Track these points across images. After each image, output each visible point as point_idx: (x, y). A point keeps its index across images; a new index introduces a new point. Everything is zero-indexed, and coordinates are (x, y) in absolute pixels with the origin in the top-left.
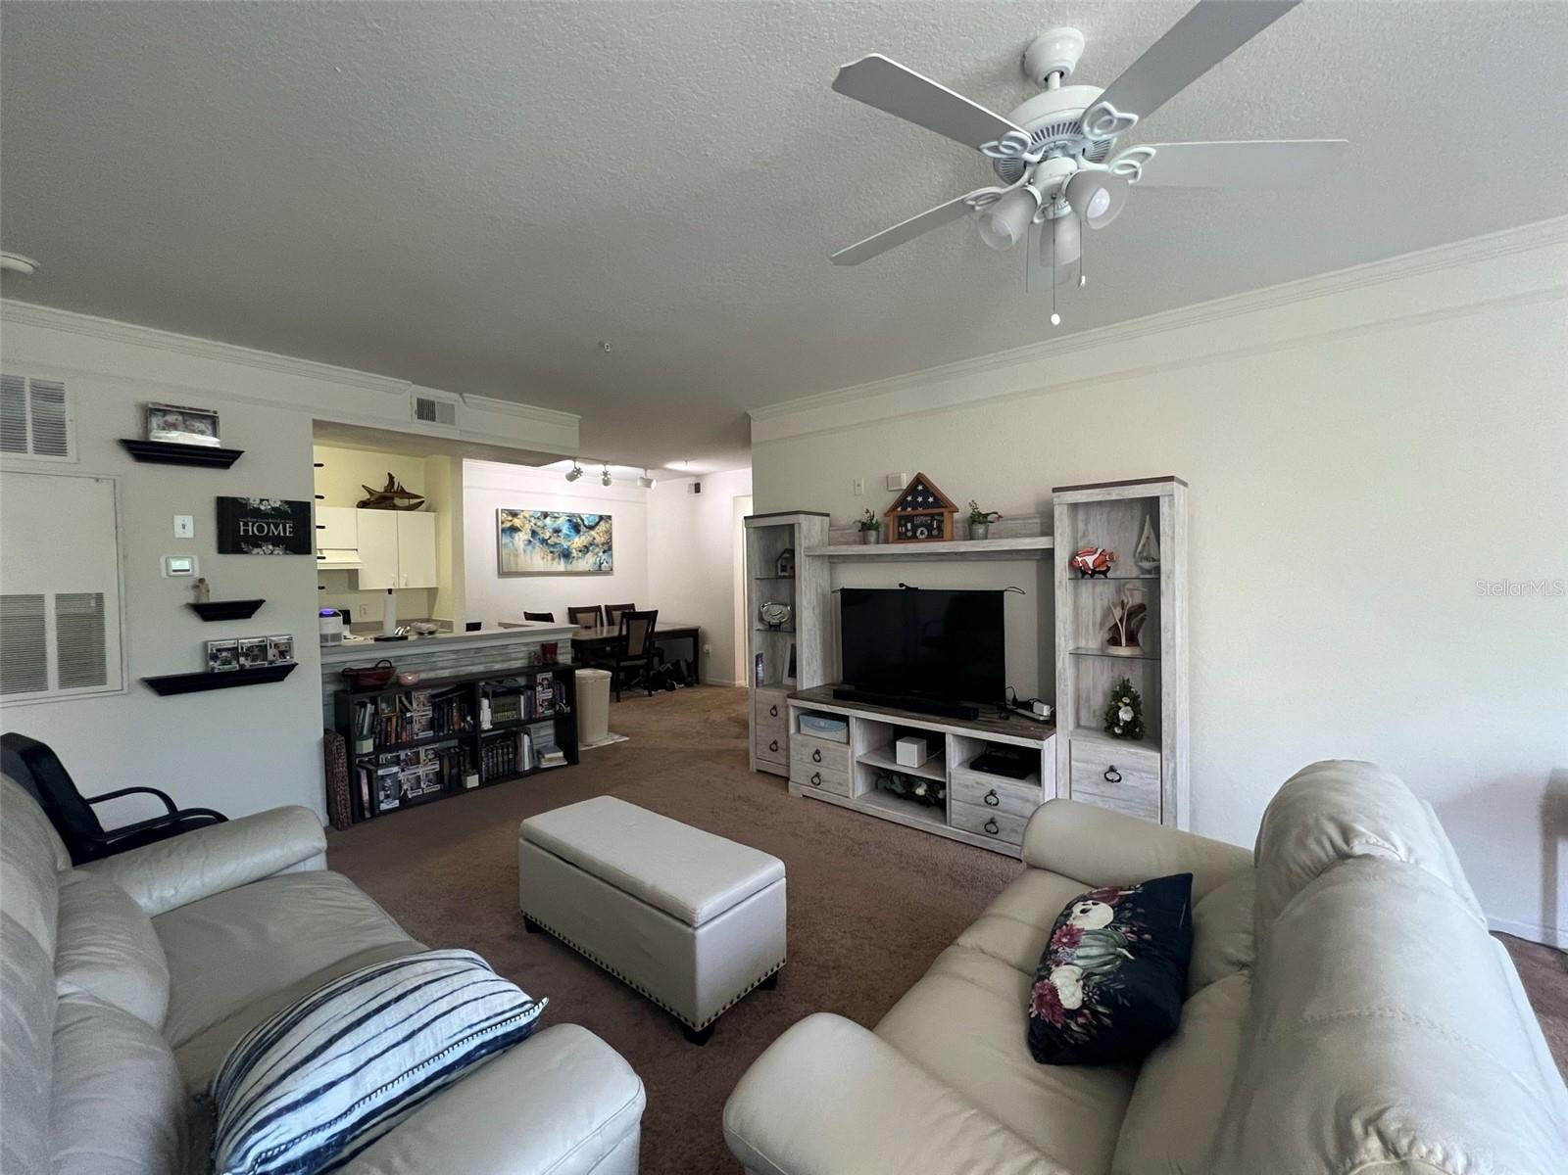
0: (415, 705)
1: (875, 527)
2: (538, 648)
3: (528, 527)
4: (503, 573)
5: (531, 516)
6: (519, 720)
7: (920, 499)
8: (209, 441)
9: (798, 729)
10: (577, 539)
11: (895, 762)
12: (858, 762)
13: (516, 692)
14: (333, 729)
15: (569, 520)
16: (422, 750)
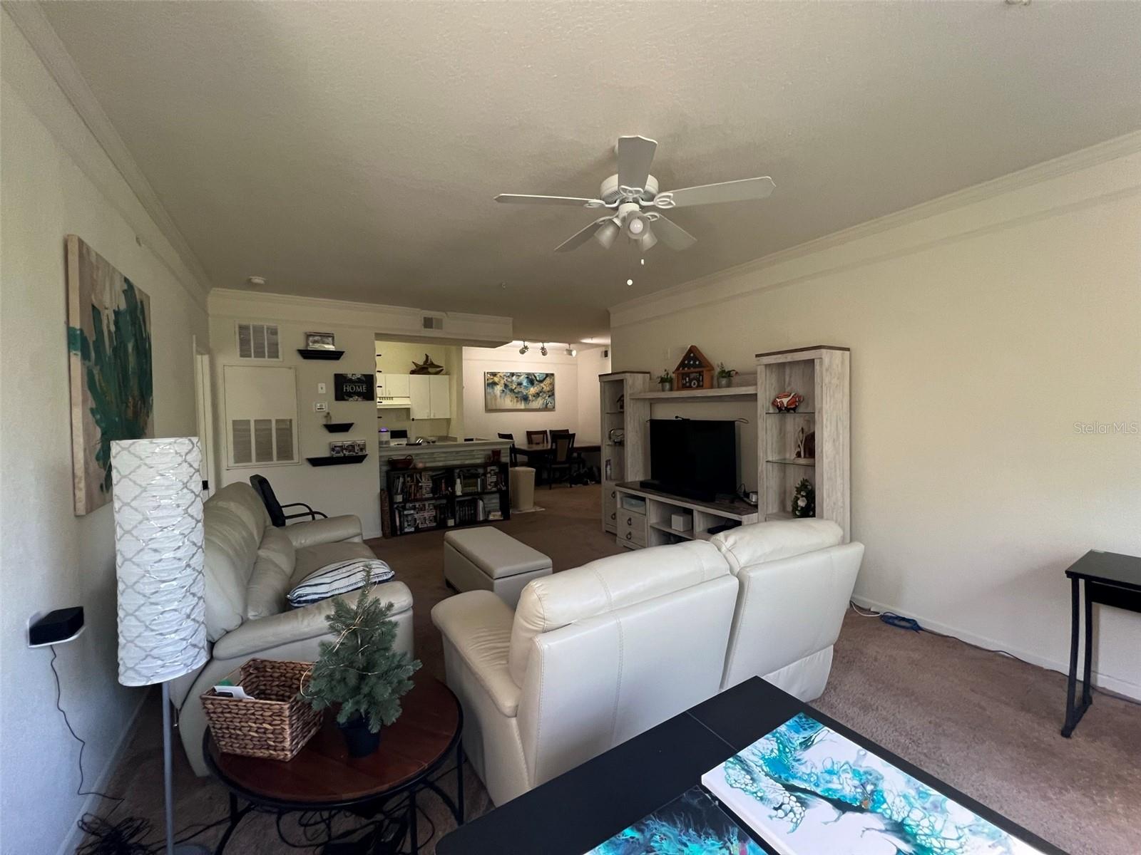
0: (423, 480)
1: (670, 381)
2: (490, 453)
3: (502, 382)
4: (489, 409)
5: (505, 376)
6: (478, 492)
7: (692, 363)
8: (331, 347)
9: (622, 506)
10: (532, 389)
11: (671, 527)
12: (651, 527)
13: (476, 476)
14: (385, 489)
15: (527, 378)
16: (427, 504)
